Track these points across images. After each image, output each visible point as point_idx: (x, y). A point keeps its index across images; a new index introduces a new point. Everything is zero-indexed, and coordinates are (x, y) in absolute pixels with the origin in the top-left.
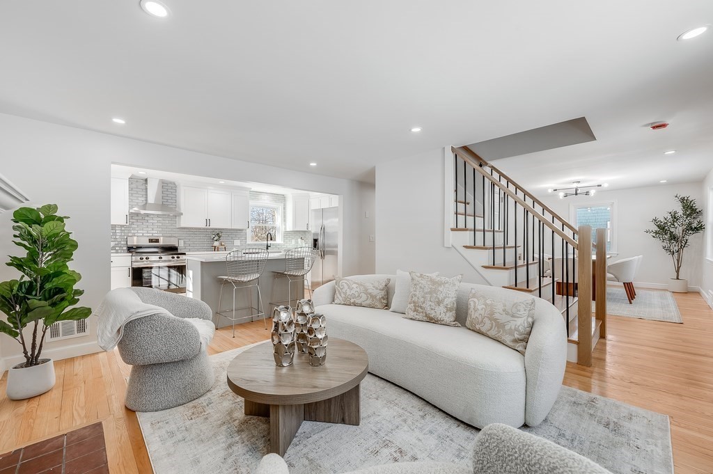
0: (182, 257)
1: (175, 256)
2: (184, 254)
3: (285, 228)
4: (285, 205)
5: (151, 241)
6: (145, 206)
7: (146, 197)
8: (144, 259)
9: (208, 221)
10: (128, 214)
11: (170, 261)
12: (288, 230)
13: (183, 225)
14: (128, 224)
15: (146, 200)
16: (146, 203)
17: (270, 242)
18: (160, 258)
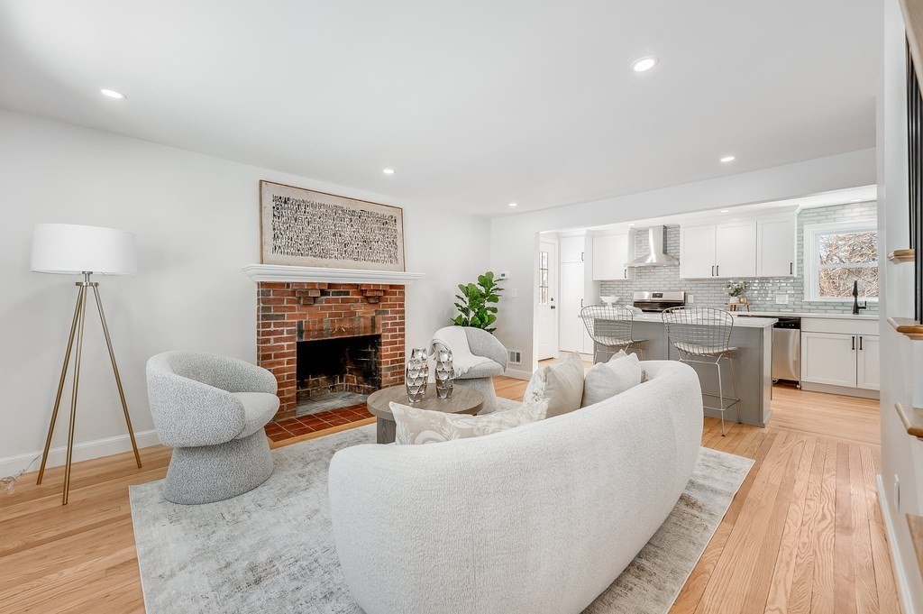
5: (655, 296)
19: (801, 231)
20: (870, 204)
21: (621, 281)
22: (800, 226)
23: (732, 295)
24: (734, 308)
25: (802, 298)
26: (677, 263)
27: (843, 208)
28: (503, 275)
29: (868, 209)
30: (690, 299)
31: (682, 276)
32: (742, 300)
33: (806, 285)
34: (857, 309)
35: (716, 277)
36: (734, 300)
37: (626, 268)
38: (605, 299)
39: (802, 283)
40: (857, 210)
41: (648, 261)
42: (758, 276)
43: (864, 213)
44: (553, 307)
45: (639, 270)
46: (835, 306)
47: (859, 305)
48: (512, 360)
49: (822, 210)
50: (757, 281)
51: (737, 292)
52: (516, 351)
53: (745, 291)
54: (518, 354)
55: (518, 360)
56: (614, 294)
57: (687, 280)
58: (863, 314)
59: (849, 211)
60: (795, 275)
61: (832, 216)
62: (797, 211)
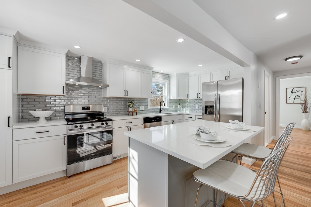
0: (110, 123)
1: (104, 122)
2: (111, 120)
3: (170, 97)
4: (169, 81)
5: (83, 108)
6: (79, 79)
7: (80, 73)
8: (79, 127)
9: (126, 92)
10: (65, 85)
11: (100, 127)
12: (172, 98)
13: (108, 95)
14: (65, 94)
15: (80, 75)
16: (80, 77)
17: (162, 107)
18: (92, 125)
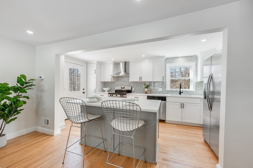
19: (166, 66)
20: (184, 58)
21: (110, 82)
22: (166, 63)
23: (146, 88)
24: (146, 93)
25: (166, 89)
26: (128, 75)
27: (177, 59)
28: (40, 77)
29: (183, 59)
30: (133, 89)
31: (130, 80)
32: (149, 90)
33: (167, 84)
34: (180, 93)
35: (141, 81)
36: (146, 90)
37: (112, 77)
38: (105, 89)
39: (166, 84)
40: (180, 59)
41: (120, 75)
42: (154, 81)
43: (183, 61)
44: (84, 93)
45: (117, 78)
46: (174, 92)
47: (181, 92)
48: (45, 124)
49: (171, 59)
50: (153, 83)
51: (147, 87)
52: (47, 119)
53: (150, 86)
54: (48, 120)
55: (48, 124)
56: (109, 87)
57: (132, 82)
58: (182, 95)
59: (178, 60)
60: (164, 81)
61: (174, 61)
62: (165, 58)
